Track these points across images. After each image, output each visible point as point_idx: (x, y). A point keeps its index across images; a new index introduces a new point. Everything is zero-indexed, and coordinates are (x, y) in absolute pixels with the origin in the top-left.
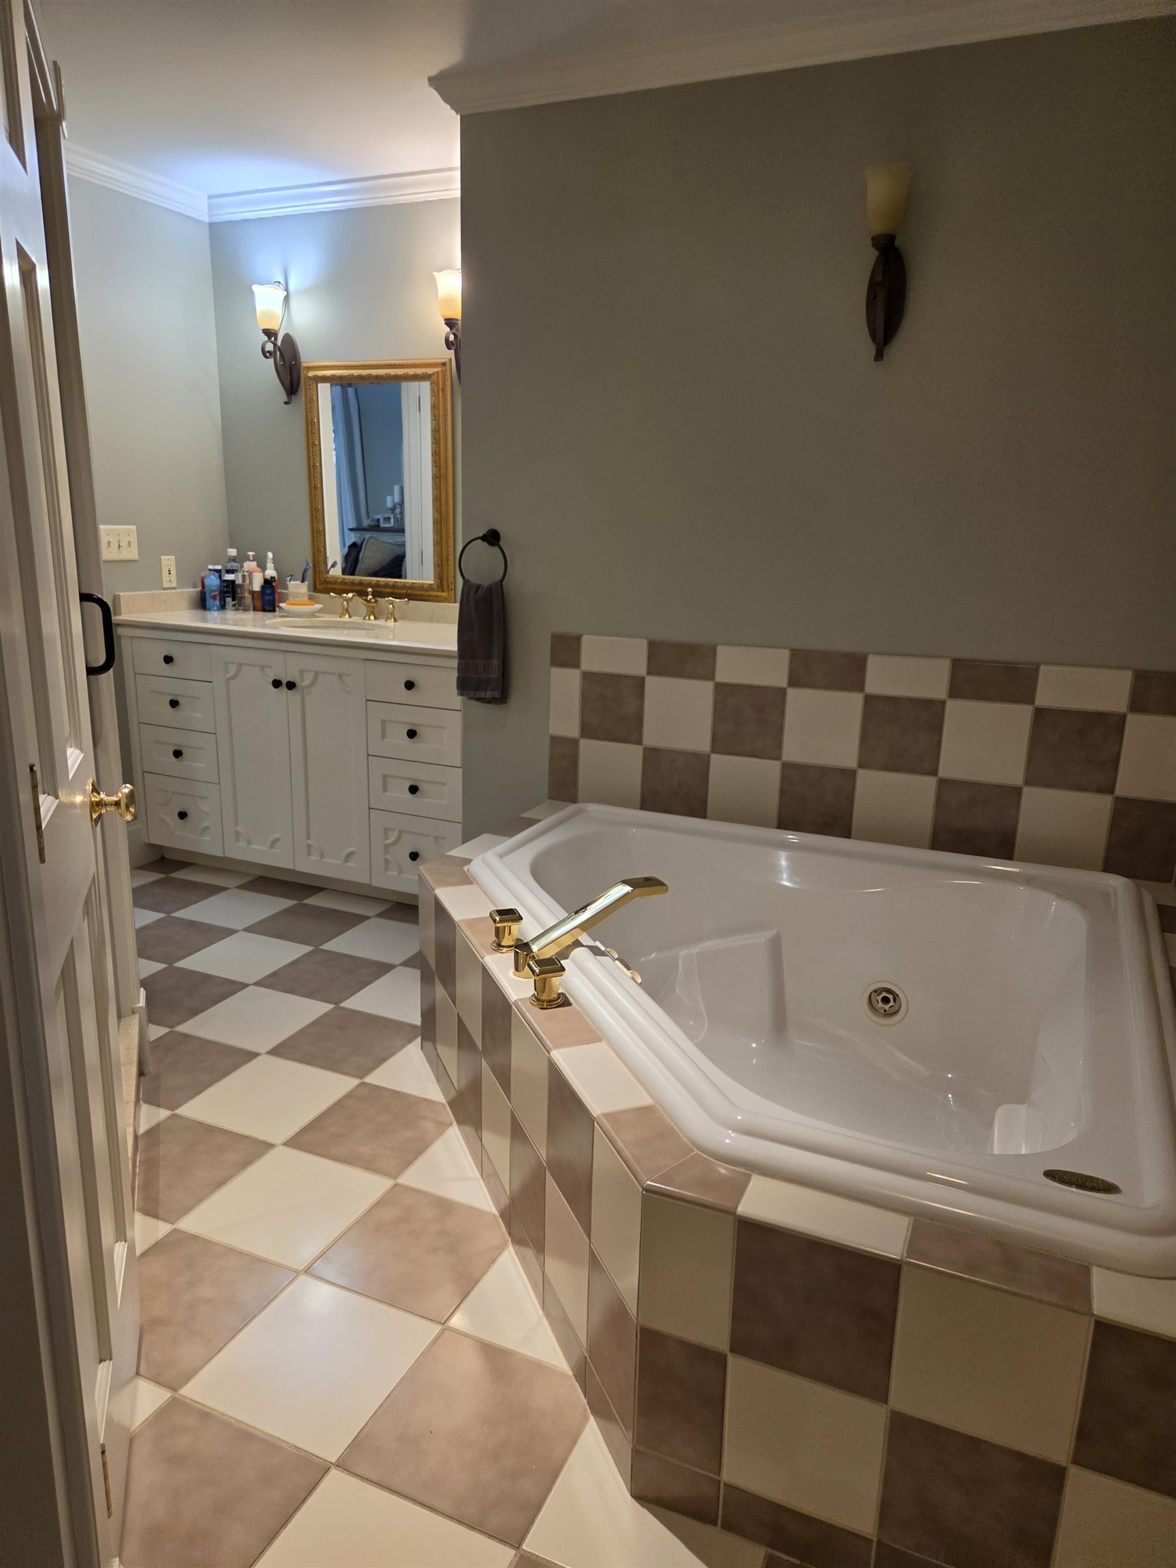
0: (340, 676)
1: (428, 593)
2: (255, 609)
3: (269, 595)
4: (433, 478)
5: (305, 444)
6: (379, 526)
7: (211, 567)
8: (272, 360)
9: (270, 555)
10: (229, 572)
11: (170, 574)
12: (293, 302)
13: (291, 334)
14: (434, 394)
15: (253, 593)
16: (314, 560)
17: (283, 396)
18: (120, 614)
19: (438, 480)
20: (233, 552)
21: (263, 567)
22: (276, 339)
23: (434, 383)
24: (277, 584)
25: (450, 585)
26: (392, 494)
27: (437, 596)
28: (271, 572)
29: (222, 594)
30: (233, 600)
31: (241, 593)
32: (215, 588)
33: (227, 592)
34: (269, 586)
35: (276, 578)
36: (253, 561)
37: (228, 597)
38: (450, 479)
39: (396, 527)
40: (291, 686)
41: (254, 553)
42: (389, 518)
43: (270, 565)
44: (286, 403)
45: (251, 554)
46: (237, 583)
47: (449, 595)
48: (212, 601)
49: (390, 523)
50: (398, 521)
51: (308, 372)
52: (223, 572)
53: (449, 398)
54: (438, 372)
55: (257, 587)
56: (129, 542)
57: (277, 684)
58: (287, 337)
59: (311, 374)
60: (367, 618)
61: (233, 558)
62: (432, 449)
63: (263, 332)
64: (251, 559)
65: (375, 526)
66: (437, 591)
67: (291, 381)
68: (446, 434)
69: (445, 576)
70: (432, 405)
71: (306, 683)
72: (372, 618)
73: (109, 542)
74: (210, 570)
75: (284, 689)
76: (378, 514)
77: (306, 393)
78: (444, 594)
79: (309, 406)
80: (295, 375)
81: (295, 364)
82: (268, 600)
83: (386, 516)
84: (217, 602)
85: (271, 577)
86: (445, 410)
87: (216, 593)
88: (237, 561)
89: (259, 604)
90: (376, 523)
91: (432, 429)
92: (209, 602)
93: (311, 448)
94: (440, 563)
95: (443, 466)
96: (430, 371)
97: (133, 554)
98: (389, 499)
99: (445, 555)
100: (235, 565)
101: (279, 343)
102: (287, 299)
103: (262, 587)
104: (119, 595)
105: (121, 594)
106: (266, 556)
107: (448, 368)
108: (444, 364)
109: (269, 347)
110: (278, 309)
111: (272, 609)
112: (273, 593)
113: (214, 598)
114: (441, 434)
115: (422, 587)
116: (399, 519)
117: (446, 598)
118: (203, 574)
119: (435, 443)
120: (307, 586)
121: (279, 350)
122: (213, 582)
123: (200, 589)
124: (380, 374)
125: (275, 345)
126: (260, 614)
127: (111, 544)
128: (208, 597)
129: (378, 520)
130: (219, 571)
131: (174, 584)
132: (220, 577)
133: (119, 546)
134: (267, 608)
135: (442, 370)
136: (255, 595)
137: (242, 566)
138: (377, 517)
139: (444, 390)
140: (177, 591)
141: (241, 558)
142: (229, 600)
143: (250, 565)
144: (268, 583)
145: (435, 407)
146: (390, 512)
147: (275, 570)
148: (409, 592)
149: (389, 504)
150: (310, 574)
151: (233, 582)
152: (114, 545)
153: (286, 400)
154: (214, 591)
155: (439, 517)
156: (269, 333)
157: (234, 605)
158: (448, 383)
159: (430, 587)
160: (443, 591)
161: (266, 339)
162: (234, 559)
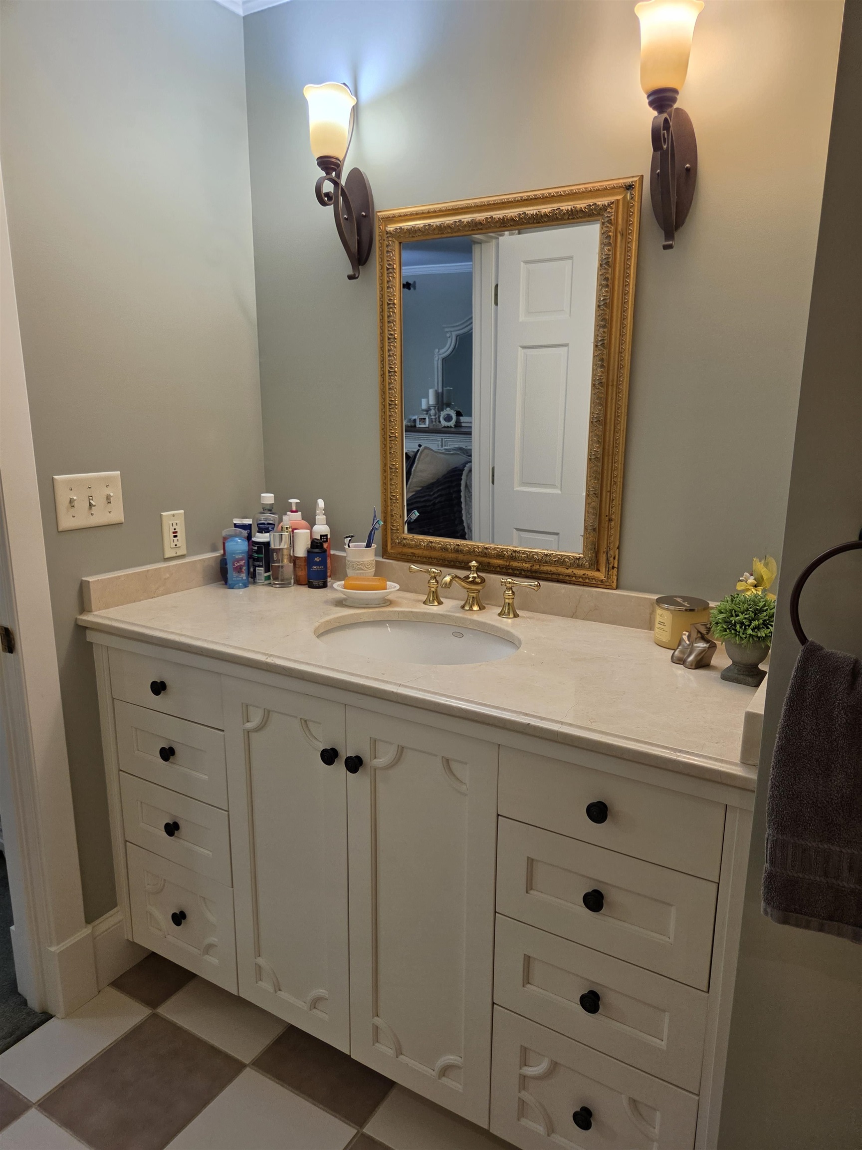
0: (447, 762)
1: (569, 571)
2: (298, 582)
3: (317, 564)
4: (594, 385)
5: (378, 338)
6: (415, 426)
7: (237, 521)
8: (330, 208)
9: (321, 503)
10: (264, 529)
11: (175, 536)
12: (368, 120)
13: (361, 170)
14: (607, 240)
15: (294, 560)
16: (385, 512)
17: (347, 267)
18: (90, 611)
19: (603, 390)
20: (268, 498)
21: (312, 523)
22: (339, 175)
23: (610, 222)
24: (329, 545)
25: (612, 559)
26: (427, 397)
27: (584, 577)
28: (321, 528)
29: (251, 561)
30: (267, 570)
31: (278, 561)
32: (240, 556)
33: (258, 560)
34: (317, 550)
35: (329, 537)
36: (296, 511)
37: (259, 566)
38: (625, 387)
39: (431, 427)
40: (354, 764)
41: (298, 501)
42: (425, 419)
43: (321, 518)
44: (351, 277)
45: (294, 501)
46: (272, 546)
47: (608, 576)
48: (235, 574)
49: (425, 424)
50: (432, 422)
51: (386, 226)
52: (255, 529)
53: (634, 246)
54: (618, 200)
55: (301, 551)
56: (108, 498)
57: (329, 756)
58: (356, 175)
59: (391, 228)
60: (467, 608)
61: (268, 507)
62: (596, 336)
63: (320, 164)
64: (294, 509)
65: (411, 426)
66: (587, 569)
67: (359, 243)
68: (624, 311)
69: (603, 548)
70: (601, 260)
71: (380, 762)
72: (476, 608)
73: (71, 501)
74: (236, 526)
75: (339, 767)
76: (414, 415)
77: (382, 259)
78: (601, 575)
79: (386, 279)
80: (365, 232)
81: (365, 216)
82: (317, 572)
83: (422, 417)
84: (244, 576)
85: (321, 536)
86: (627, 267)
87: (242, 563)
88: (273, 511)
89: (302, 573)
90: (413, 424)
91: (598, 301)
92: (232, 575)
93: (387, 344)
94: (596, 526)
95: (614, 363)
96: (602, 201)
97: (117, 514)
98: (424, 401)
99: (605, 511)
100: (271, 517)
101: (343, 182)
102: (356, 110)
103: (309, 552)
104: (89, 582)
105: (91, 579)
106: (316, 504)
107: (636, 193)
108: (629, 187)
109: (328, 187)
110: (343, 122)
111: (321, 583)
112: (324, 562)
113: (239, 570)
114: (615, 310)
115: (561, 561)
116: (434, 420)
117: (602, 581)
118: (225, 533)
119: (604, 327)
120: (374, 551)
121: (344, 194)
122: (239, 546)
123: (222, 552)
124: (509, 216)
125: (336, 184)
126: (305, 590)
127: (76, 503)
128: (230, 567)
129: (415, 420)
130: (247, 527)
131: (183, 551)
132: (249, 537)
133: (91, 505)
134: (315, 583)
135: (625, 198)
136: (298, 562)
137: (281, 520)
138: (414, 418)
139: (625, 234)
140: (187, 560)
141: (281, 507)
142: (260, 570)
143: (292, 518)
144: (318, 546)
145: (607, 263)
146: (425, 413)
147: (327, 524)
148: (536, 567)
149: (424, 406)
150: (378, 535)
151: (267, 544)
152: (82, 505)
153: (351, 272)
154: (238, 561)
155: (600, 450)
156: (329, 164)
157: (268, 578)
158: (635, 219)
159: (576, 563)
160: (598, 570)
161: (323, 174)
162: (270, 509)
